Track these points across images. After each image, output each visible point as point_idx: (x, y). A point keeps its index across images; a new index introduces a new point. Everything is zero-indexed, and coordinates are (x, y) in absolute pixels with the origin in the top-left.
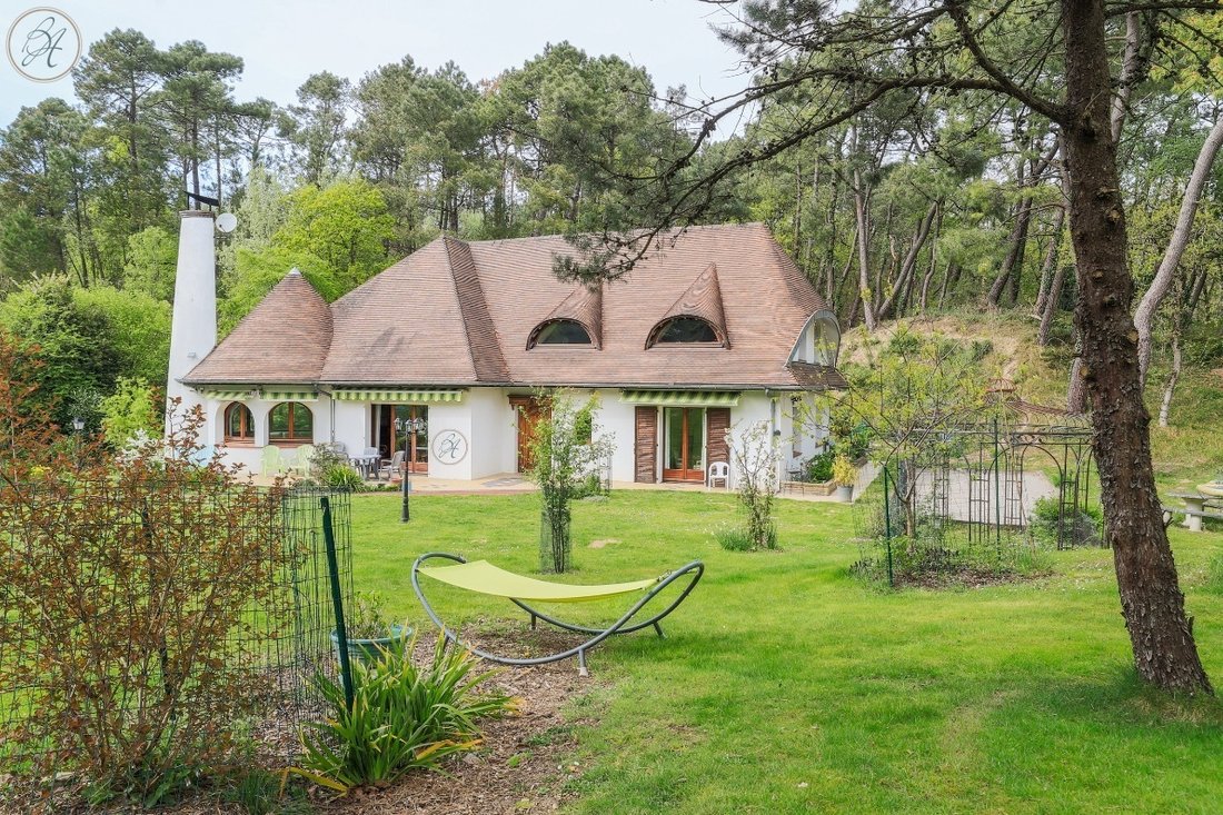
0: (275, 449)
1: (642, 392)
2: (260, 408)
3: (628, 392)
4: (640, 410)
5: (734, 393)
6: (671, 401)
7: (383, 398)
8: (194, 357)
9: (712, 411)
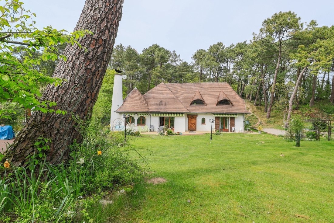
0: (140, 126)
1: (217, 114)
2: (136, 117)
3: (214, 114)
4: (216, 118)
5: (236, 114)
6: (221, 116)
7: (162, 115)
8: (118, 106)
9: (231, 118)
